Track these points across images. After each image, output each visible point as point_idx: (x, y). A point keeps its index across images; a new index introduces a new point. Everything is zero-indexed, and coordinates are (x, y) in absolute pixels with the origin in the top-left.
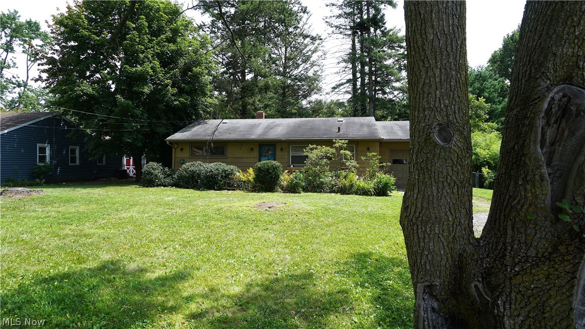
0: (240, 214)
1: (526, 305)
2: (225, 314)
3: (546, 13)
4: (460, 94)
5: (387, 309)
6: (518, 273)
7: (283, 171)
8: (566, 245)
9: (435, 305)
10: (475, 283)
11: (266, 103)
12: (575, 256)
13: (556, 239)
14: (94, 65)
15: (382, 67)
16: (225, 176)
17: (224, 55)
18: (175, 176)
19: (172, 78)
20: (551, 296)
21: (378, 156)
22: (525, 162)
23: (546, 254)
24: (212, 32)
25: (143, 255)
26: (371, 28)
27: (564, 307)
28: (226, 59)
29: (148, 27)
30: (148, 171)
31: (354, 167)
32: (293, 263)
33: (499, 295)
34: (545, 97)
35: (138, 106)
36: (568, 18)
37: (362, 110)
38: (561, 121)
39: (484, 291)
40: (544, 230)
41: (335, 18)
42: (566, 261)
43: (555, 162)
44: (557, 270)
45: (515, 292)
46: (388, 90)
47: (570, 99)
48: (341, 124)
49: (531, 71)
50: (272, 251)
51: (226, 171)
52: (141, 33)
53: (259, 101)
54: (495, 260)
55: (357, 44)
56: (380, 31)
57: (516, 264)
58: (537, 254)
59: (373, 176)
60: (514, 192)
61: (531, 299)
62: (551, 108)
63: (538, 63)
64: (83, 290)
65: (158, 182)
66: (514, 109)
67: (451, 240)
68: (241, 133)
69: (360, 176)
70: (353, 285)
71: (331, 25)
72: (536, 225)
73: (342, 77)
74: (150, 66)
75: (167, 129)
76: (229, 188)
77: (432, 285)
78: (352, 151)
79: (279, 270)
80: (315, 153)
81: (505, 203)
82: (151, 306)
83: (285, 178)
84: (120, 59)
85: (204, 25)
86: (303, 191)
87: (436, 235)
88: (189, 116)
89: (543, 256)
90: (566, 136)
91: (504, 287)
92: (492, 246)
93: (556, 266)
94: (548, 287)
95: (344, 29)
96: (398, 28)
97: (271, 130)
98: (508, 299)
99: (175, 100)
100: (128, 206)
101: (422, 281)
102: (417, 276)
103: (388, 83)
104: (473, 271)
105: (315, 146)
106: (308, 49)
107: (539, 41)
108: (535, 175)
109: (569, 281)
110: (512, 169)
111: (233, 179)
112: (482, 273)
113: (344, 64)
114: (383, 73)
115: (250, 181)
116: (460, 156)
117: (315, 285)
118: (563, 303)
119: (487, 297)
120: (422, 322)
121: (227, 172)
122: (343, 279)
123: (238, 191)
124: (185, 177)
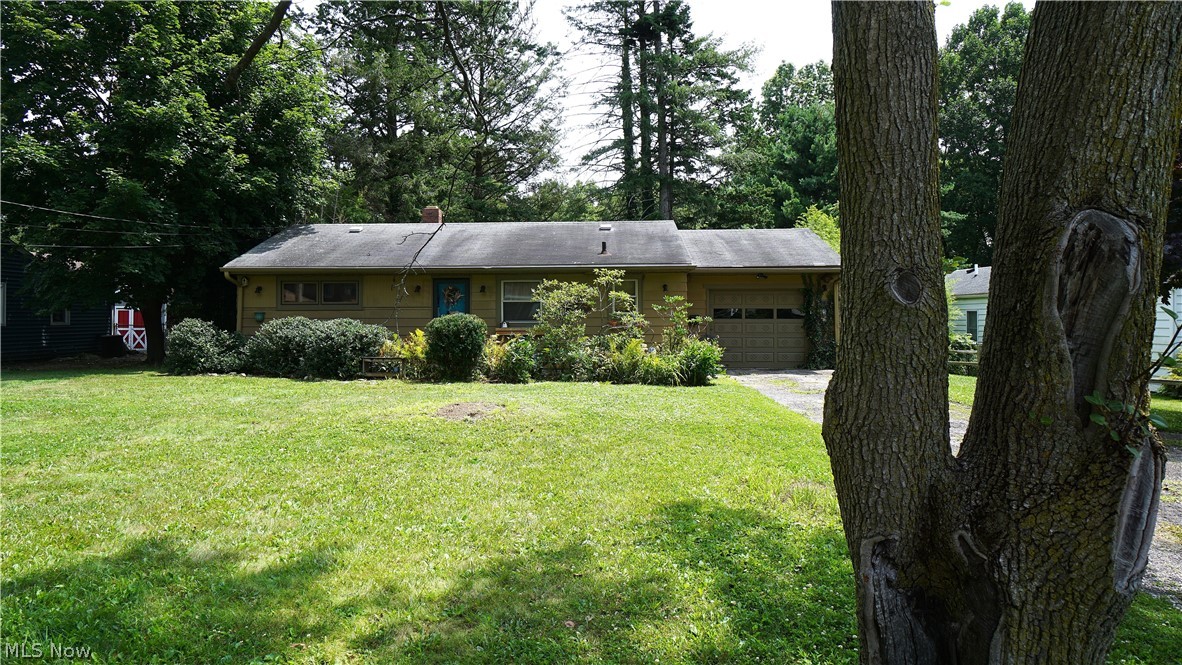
0: (410, 431)
1: (1043, 562)
2: (435, 635)
3: (1057, 91)
4: (930, 219)
5: (751, 607)
6: (1028, 512)
7: (488, 336)
8: (1100, 463)
9: (892, 575)
10: (960, 532)
11: (443, 187)
12: (1114, 479)
13: (1085, 453)
14: (48, 98)
15: (685, 116)
16: (360, 349)
17: (348, 82)
18: (245, 350)
19: (235, 131)
20: (1080, 544)
21: (686, 304)
22: (1034, 332)
23: (1071, 478)
24: (321, 31)
25: (219, 523)
26: (662, 33)
27: (1100, 559)
28: (354, 91)
29: (179, 17)
30: (180, 339)
31: (639, 327)
32: (547, 528)
33: (1000, 549)
34: (1064, 228)
35: (154, 192)
36: (1091, 103)
37: (645, 205)
38: (1086, 267)
39: (976, 545)
40: (1067, 441)
41: (587, 10)
42: (1101, 487)
43: (1078, 332)
44: (1088, 503)
45: (1024, 542)
46: (697, 165)
47: (1099, 232)
48: (608, 235)
49: (1038, 184)
50: (495, 504)
51: (362, 337)
52: (164, 29)
53: (428, 183)
54: (990, 493)
55: (631, 66)
56: (681, 40)
57: (1025, 498)
58: (1057, 479)
59: (678, 344)
60: (1018, 380)
61: (1050, 552)
62: (1073, 247)
63: (1049, 172)
64: (107, 604)
65: (204, 362)
66: (1012, 243)
67: (918, 463)
68: (392, 254)
69: (649, 344)
70: (675, 566)
71: (579, 26)
72: (1055, 432)
73: (602, 135)
74: (184, 104)
75: (223, 244)
76: (370, 375)
77: (887, 540)
78: (632, 293)
79: (519, 544)
80: (554, 298)
81: (1004, 399)
82: (271, 627)
83: (493, 351)
84: (108, 86)
85: (302, 15)
86: (532, 378)
87: (894, 456)
88: (273, 215)
89: (1066, 482)
90: (1094, 290)
91: (1007, 535)
92: (985, 471)
93: (1087, 496)
94: (1076, 531)
95: (606, 33)
96: (716, 36)
97: (459, 249)
98: (1015, 554)
99: (243, 181)
100: (148, 418)
101: (870, 534)
102: (860, 527)
103: (697, 149)
104: (955, 513)
105: (556, 282)
106: (529, 73)
107: (1049, 136)
108: (1050, 353)
109: (1106, 519)
110: (1013, 342)
111: (378, 354)
112: (970, 516)
113: (606, 108)
114: (687, 128)
115: (416, 358)
116: (933, 323)
117: (601, 569)
118: (1099, 554)
119: (981, 554)
120: (872, 604)
121: (365, 340)
122: (653, 554)
123: (391, 380)
124: (269, 352)
